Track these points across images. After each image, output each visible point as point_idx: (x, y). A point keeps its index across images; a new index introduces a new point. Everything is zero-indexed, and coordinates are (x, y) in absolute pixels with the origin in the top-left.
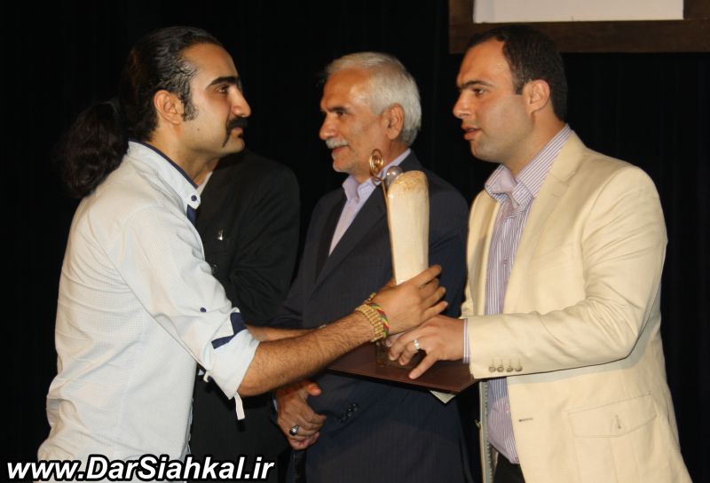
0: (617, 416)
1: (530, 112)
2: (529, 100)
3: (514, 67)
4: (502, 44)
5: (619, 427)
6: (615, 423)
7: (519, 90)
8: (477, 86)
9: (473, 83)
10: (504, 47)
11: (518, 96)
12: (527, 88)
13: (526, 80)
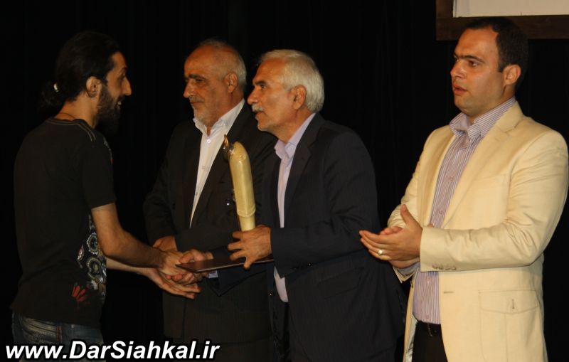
0: (513, 300)
1: (505, 85)
2: (505, 76)
3: (501, 53)
4: (496, 34)
5: (513, 308)
6: (511, 304)
7: (501, 69)
8: (472, 60)
9: (470, 57)
10: (498, 37)
11: (500, 73)
12: (507, 68)
13: (507, 64)
